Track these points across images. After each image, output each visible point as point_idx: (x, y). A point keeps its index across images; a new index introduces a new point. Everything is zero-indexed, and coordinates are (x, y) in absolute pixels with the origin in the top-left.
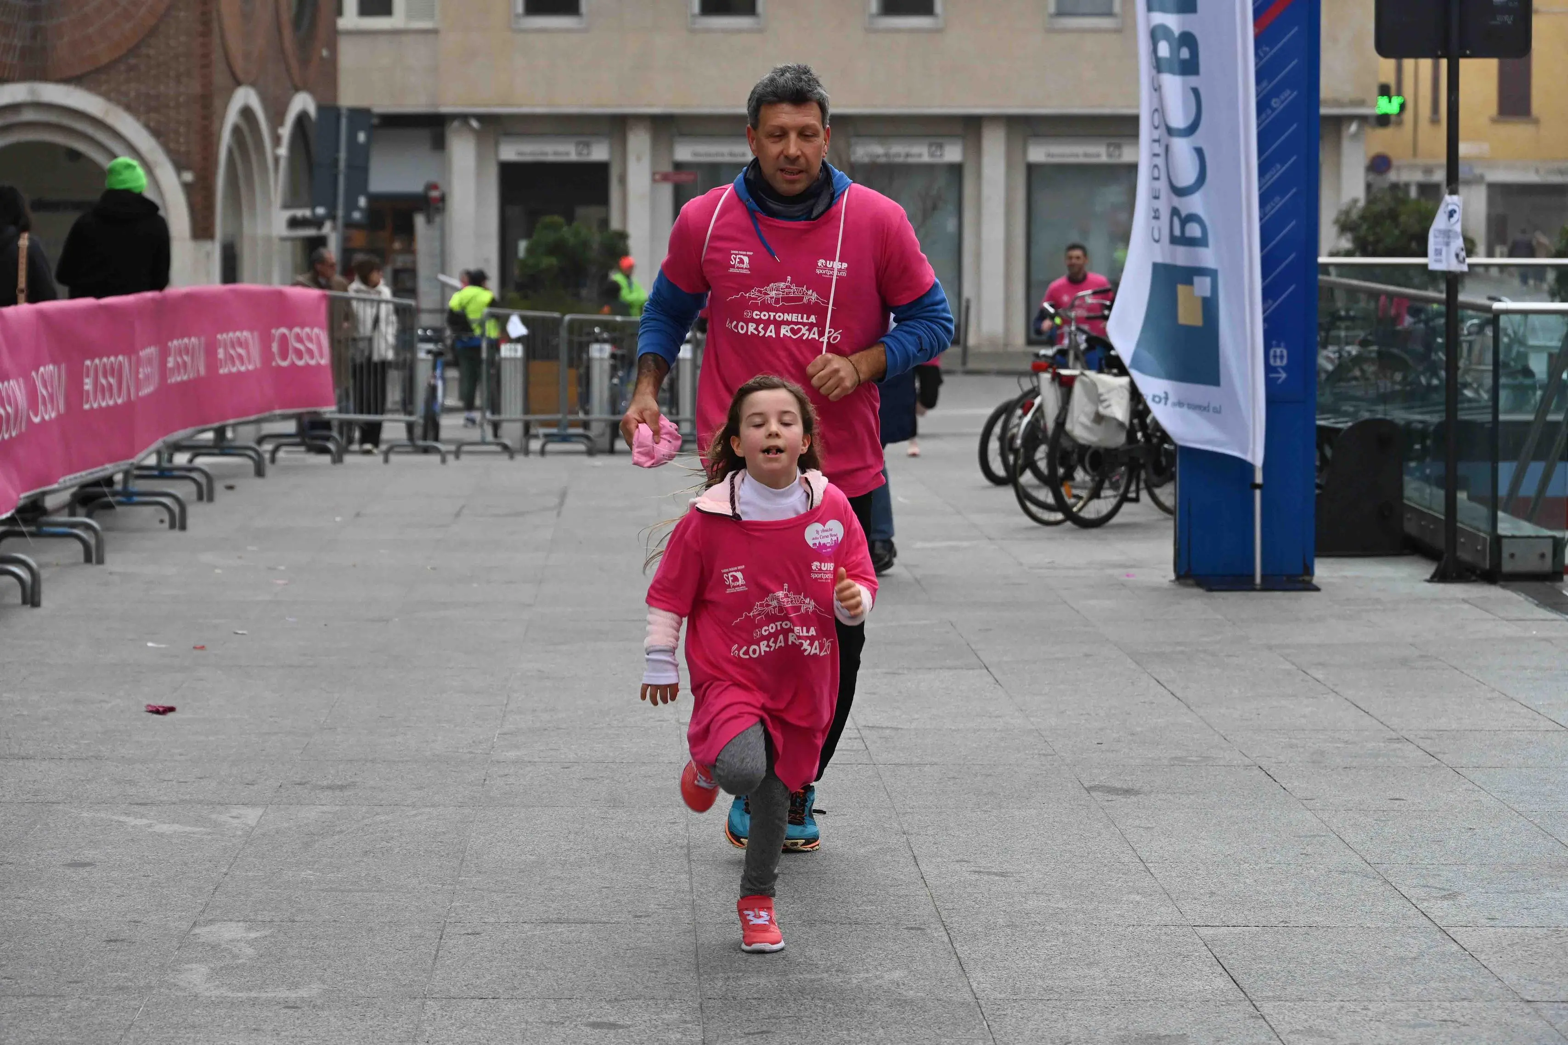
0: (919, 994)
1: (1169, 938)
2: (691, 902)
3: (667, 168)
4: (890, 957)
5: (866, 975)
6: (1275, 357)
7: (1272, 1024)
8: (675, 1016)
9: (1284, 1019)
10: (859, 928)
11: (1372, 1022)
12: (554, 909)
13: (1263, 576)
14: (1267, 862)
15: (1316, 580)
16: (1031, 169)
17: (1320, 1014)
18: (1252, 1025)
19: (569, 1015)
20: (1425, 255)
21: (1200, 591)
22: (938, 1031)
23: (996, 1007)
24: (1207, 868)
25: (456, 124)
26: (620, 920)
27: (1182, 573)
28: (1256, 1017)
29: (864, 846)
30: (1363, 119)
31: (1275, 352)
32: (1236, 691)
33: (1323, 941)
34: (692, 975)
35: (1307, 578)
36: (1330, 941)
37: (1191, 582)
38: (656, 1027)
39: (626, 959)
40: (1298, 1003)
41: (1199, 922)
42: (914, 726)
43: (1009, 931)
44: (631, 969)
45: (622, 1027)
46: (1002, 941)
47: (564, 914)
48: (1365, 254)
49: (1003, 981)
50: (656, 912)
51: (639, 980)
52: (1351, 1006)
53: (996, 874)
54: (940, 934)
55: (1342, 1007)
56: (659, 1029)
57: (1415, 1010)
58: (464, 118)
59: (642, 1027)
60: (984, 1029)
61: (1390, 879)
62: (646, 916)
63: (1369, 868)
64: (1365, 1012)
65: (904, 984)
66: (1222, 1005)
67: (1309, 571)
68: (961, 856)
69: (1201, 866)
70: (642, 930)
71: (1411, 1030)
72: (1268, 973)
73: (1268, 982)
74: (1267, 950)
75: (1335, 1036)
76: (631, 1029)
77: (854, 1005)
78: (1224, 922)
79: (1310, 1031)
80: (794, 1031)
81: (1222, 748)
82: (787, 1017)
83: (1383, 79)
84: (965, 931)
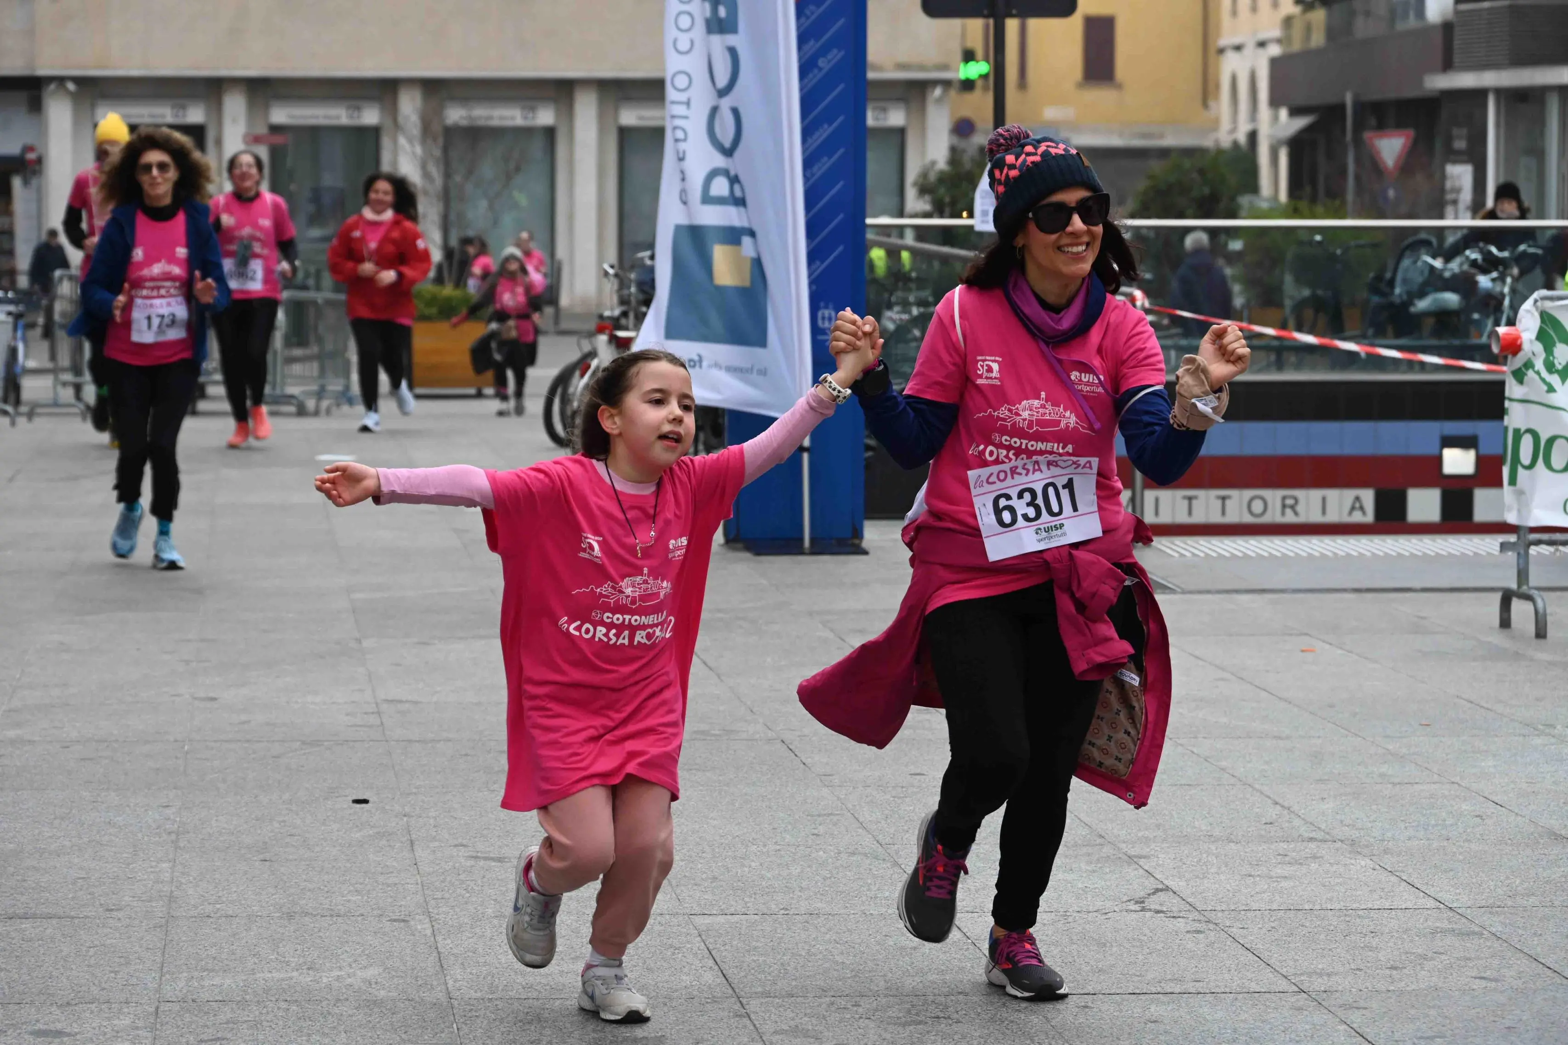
0: (390, 994)
1: (662, 928)
2: (168, 894)
3: (263, 130)
4: (367, 952)
5: (339, 973)
6: (823, 318)
7: (756, 1023)
8: (127, 1021)
9: (770, 1017)
10: (340, 920)
11: (861, 1020)
12: (22, 903)
13: (813, 540)
14: (776, 843)
15: (865, 544)
16: (624, 133)
17: (808, 1011)
18: (736, 1024)
19: (14, 1022)
20: (971, 215)
21: (748, 555)
22: (403, 1036)
23: (469, 1007)
24: (713, 850)
25: (52, 87)
26: (89, 914)
27: (731, 537)
28: (740, 1016)
29: (360, 830)
30: (947, 84)
31: (823, 314)
32: (769, 660)
33: (823, 929)
34: (153, 975)
35: (856, 541)
36: (830, 930)
37: (740, 545)
38: (105, 1034)
39: (87, 958)
40: (786, 1000)
41: (697, 910)
42: (435, 699)
43: (496, 922)
44: (91, 969)
45: (69, 1035)
46: (488, 934)
47: (31, 909)
48: (942, 216)
49: (481, 979)
50: (128, 905)
51: (96, 982)
52: (842, 1002)
53: (493, 859)
54: (424, 926)
55: (832, 1004)
56: (107, 1036)
57: (908, 1006)
58: (61, 80)
59: (89, 1035)
60: (452, 1032)
61: (900, 861)
62: (118, 910)
63: (880, 849)
64: (855, 1008)
65: (376, 983)
66: (707, 1003)
67: (858, 534)
68: (460, 840)
69: (707, 849)
70: (110, 925)
71: (900, 1029)
72: (760, 966)
73: (759, 976)
74: (762, 940)
75: (820, 1036)
76: (78, 1037)
77: (319, 1007)
78: (722, 910)
79: (795, 1031)
80: (251, 1038)
81: (746, 721)
82: (246, 1021)
83: (970, 44)
84: (450, 923)
